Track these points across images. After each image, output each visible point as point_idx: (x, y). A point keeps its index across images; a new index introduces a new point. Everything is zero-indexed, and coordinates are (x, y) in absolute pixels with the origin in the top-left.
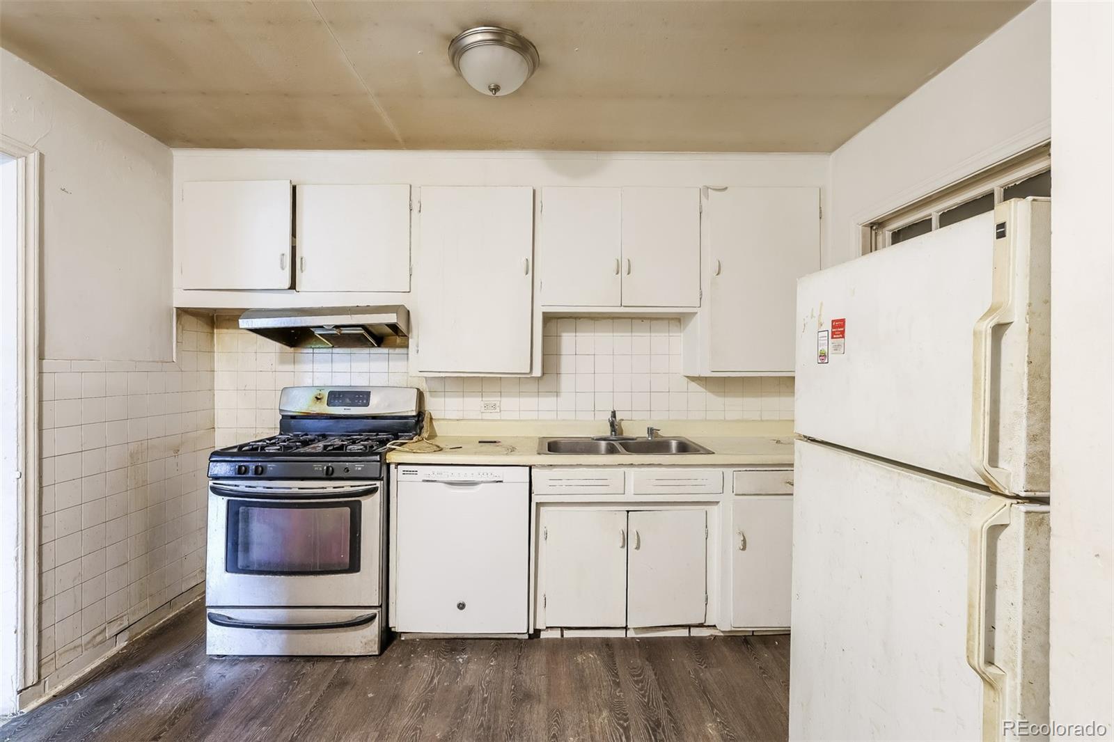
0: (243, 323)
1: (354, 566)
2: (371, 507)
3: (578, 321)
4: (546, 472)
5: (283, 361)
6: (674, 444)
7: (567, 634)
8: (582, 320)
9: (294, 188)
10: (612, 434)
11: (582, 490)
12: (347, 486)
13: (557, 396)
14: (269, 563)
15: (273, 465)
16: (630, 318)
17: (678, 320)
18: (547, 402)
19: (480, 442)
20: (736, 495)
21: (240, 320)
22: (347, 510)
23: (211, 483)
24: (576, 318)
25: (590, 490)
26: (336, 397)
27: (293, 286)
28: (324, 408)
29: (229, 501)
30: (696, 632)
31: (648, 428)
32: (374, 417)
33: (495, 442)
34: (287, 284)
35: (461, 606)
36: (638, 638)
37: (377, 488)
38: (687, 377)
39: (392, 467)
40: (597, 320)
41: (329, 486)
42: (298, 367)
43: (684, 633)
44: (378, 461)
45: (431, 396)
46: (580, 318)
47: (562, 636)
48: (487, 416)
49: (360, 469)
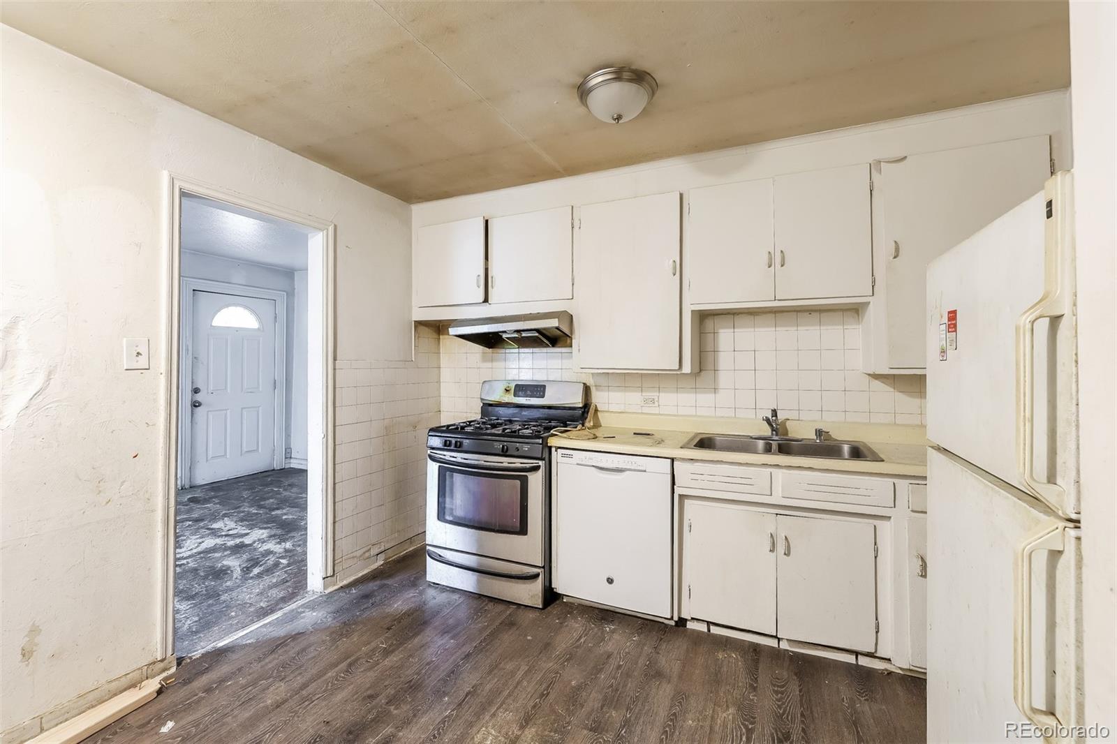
0: (452, 331)
1: (523, 530)
2: (536, 481)
3: (736, 317)
4: (688, 466)
5: (484, 360)
6: (846, 448)
7: (714, 630)
8: (740, 315)
9: (487, 221)
10: (772, 434)
11: (724, 486)
12: (518, 463)
13: (715, 393)
14: (465, 518)
15: (467, 441)
16: (795, 311)
17: (855, 310)
18: (705, 399)
19: (635, 434)
20: (912, 511)
21: (450, 329)
22: (518, 482)
23: (429, 452)
24: (734, 314)
25: (735, 487)
26: (521, 389)
27: (486, 300)
28: (510, 398)
29: (440, 466)
30: (864, 662)
31: (816, 430)
32: (550, 407)
33: (649, 434)
34: (482, 299)
35: (610, 581)
36: (792, 652)
37: (540, 466)
38: (869, 375)
39: (553, 449)
40: (758, 315)
41: (505, 462)
42: (495, 364)
43: (850, 659)
44: (541, 444)
45: (597, 390)
46: (738, 314)
47: (709, 630)
48: (646, 410)
49: (527, 449)
